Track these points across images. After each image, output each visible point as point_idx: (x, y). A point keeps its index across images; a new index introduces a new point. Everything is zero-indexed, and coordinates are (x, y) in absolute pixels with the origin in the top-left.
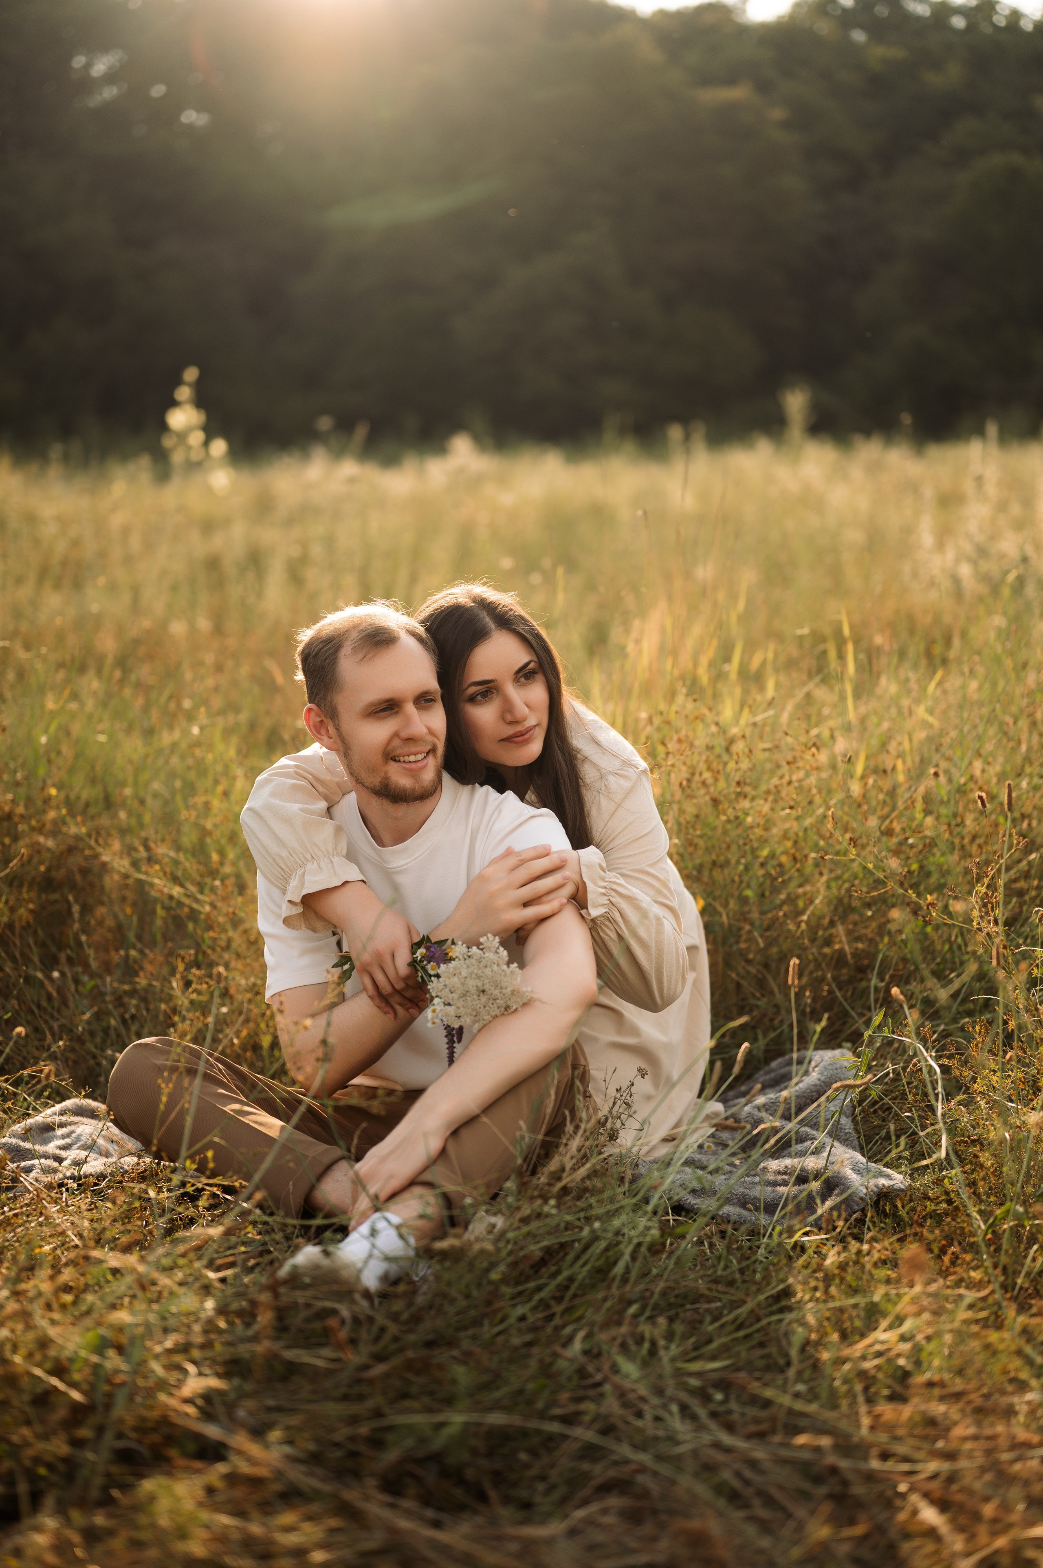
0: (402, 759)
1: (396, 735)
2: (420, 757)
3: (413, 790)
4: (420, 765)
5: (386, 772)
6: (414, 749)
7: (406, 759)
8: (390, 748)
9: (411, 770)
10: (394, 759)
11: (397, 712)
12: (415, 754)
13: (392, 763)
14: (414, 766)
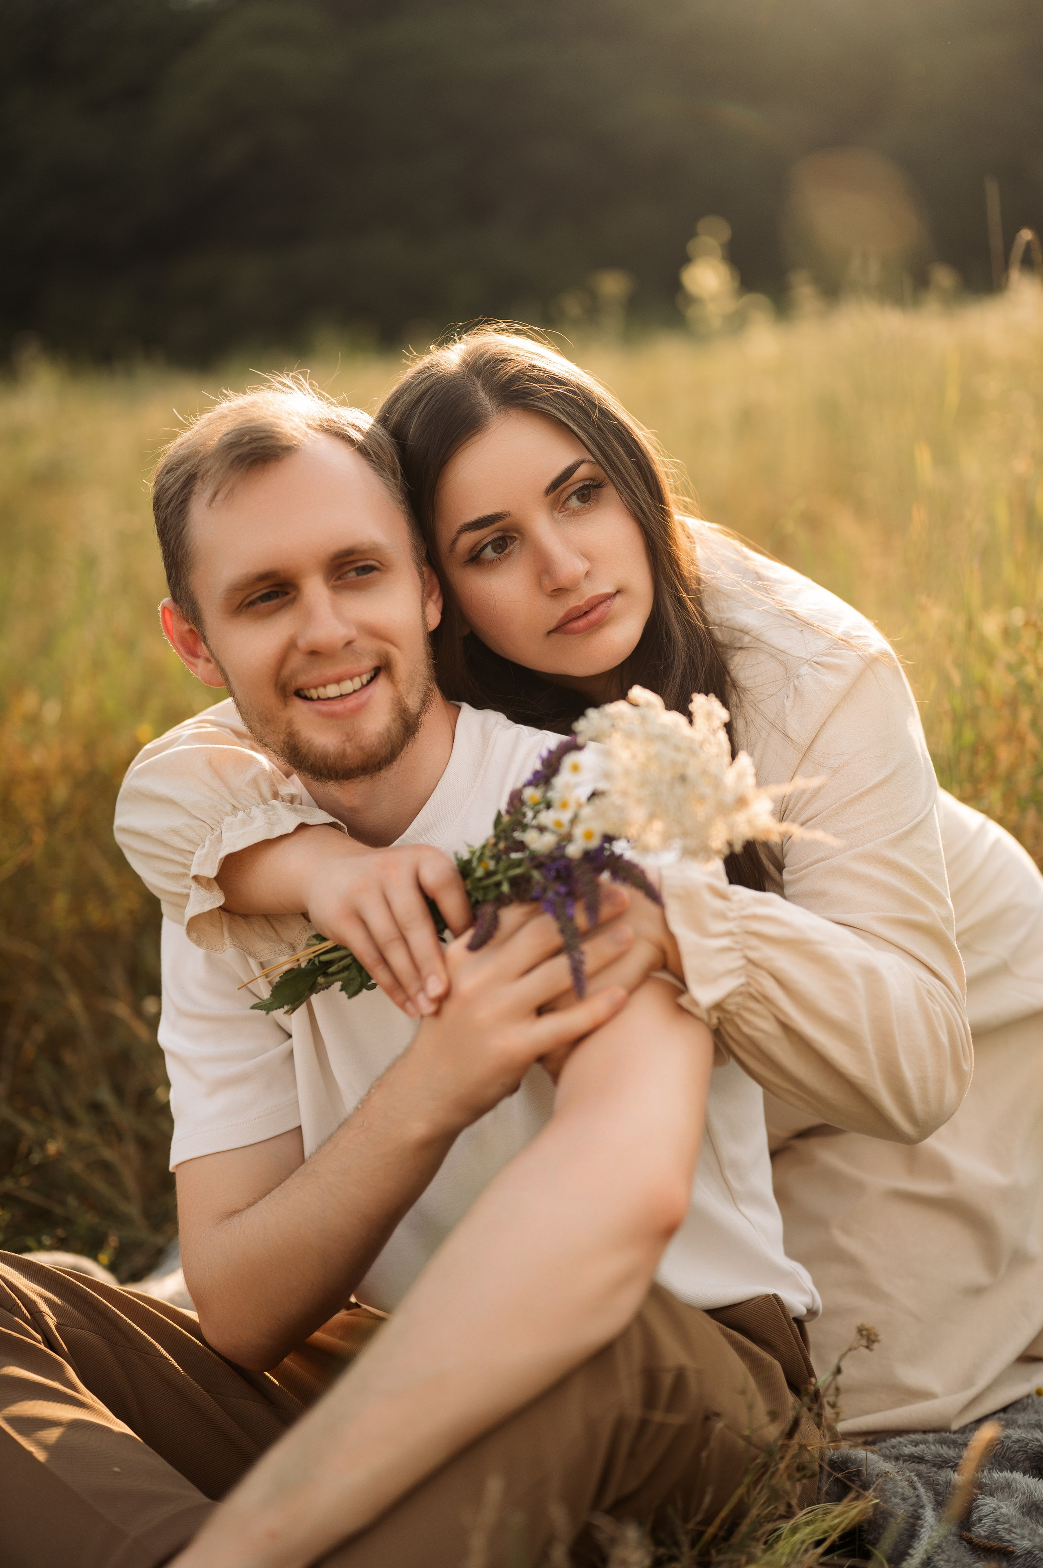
0: (314, 693)
1: (291, 646)
2: (348, 686)
3: (343, 755)
4: (351, 703)
5: (290, 723)
6: (331, 671)
7: (322, 692)
8: (286, 672)
9: (332, 716)
10: (301, 694)
11: (294, 600)
12: (338, 681)
13: (299, 703)
14: (338, 707)
